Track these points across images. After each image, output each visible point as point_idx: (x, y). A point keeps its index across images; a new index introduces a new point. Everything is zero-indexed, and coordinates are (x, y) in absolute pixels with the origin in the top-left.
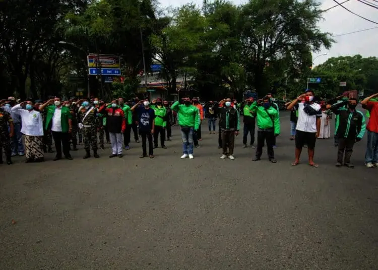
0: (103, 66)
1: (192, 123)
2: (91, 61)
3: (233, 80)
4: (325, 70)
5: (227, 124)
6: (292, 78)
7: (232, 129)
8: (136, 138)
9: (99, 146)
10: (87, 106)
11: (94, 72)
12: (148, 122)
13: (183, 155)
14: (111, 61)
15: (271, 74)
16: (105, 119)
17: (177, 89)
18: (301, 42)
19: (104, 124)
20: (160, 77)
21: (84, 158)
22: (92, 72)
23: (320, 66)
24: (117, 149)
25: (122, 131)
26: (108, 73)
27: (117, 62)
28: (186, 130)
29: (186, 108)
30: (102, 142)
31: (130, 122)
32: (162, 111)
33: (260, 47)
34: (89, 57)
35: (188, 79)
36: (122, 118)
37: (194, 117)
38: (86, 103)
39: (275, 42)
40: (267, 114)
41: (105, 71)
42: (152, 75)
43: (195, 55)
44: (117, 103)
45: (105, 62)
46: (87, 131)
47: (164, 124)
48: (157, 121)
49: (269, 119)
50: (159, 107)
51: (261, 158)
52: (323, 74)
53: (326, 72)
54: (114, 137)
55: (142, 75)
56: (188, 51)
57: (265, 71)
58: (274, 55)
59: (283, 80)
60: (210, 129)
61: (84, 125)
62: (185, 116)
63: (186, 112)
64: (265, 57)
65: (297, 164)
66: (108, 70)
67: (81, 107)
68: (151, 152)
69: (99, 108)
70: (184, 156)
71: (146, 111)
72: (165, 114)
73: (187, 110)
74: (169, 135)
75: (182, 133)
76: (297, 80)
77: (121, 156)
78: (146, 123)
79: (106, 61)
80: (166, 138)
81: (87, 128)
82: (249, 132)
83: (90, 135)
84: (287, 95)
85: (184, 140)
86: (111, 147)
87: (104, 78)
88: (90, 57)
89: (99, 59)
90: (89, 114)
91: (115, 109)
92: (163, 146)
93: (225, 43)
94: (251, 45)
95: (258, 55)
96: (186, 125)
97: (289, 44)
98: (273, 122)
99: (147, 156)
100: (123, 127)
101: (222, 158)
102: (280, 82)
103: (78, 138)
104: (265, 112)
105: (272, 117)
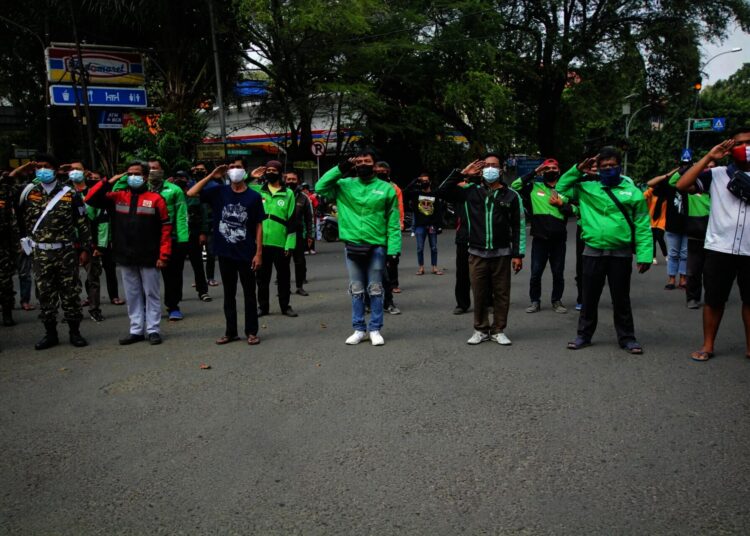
0: (93, 79)
1: (380, 235)
2: (56, 65)
3: (477, 124)
4: (738, 95)
5: (489, 236)
6: (644, 117)
7: (505, 252)
8: (202, 287)
9: (85, 311)
10: (48, 183)
11: (66, 96)
12: (242, 233)
13: (352, 334)
14: (117, 64)
15: (586, 106)
16: (104, 227)
17: (313, 149)
18: (669, 13)
19: (103, 241)
20: (263, 114)
21: (38, 348)
22: (59, 98)
23: (719, 85)
24: (144, 319)
25: (160, 263)
26: (109, 102)
27: (136, 70)
28: (362, 255)
29: (362, 188)
30: (94, 299)
31: (183, 235)
32: (281, 203)
33: (552, 27)
34: (51, 51)
35: (346, 121)
36: (160, 220)
37: (387, 217)
38: (45, 173)
39: (596, 15)
40: (612, 203)
41: (99, 96)
42: (240, 109)
43: (368, 50)
44: (145, 172)
45: (101, 69)
46: (47, 262)
47: (290, 243)
48: (270, 231)
49: (618, 216)
50: (274, 190)
51: (593, 340)
52: (731, 106)
53: (740, 102)
54: (133, 279)
55: (209, 109)
56: (347, 38)
57: (569, 96)
58: (594, 49)
59: (619, 125)
60: (421, 262)
61: (38, 242)
62: (359, 214)
63: (363, 200)
64: (567, 57)
65: (711, 356)
66: (110, 92)
67: (30, 186)
68: (252, 327)
69: (85, 192)
70: (355, 337)
71: (236, 199)
72: (290, 213)
73: (364, 194)
74: (301, 279)
75: (350, 268)
76: (657, 125)
77: (157, 339)
78: (236, 235)
79: (103, 65)
80: (293, 288)
81: (49, 252)
82: (548, 264)
83: (57, 274)
84: (628, 167)
85: (356, 288)
86: (125, 315)
87: (97, 115)
88: (52, 54)
89: (80, 58)
90: (55, 208)
91: (138, 193)
92: (285, 308)
93: (452, 16)
94: (527, 22)
95: (548, 51)
96: (362, 241)
97: (636, 19)
98: (633, 228)
99: (239, 339)
100: (165, 249)
101: (471, 341)
102: (609, 132)
103: (17, 288)
104: (605, 196)
105: (628, 210)
